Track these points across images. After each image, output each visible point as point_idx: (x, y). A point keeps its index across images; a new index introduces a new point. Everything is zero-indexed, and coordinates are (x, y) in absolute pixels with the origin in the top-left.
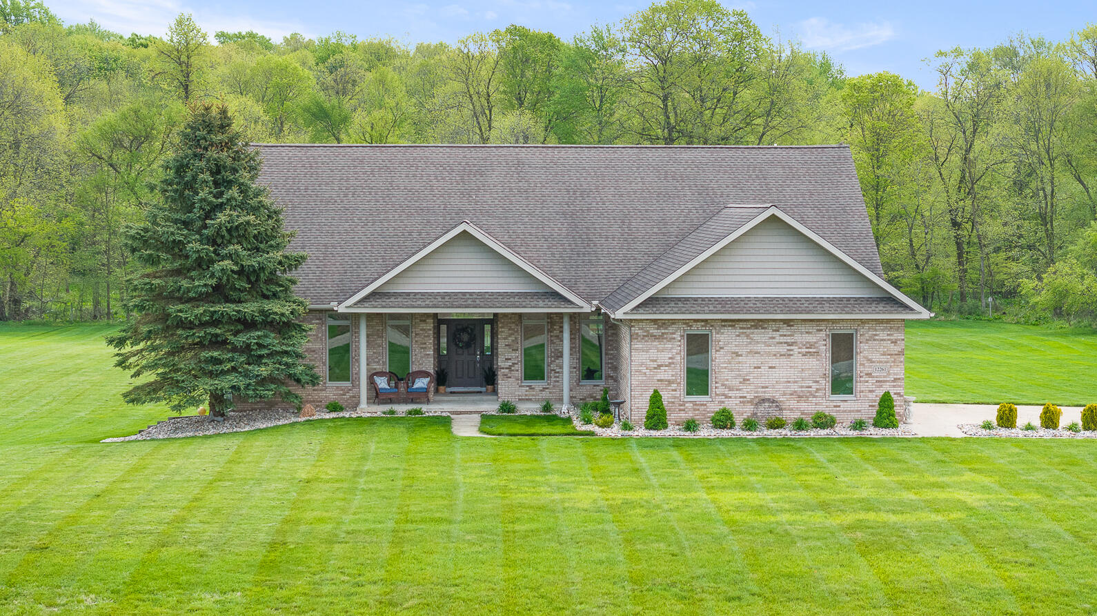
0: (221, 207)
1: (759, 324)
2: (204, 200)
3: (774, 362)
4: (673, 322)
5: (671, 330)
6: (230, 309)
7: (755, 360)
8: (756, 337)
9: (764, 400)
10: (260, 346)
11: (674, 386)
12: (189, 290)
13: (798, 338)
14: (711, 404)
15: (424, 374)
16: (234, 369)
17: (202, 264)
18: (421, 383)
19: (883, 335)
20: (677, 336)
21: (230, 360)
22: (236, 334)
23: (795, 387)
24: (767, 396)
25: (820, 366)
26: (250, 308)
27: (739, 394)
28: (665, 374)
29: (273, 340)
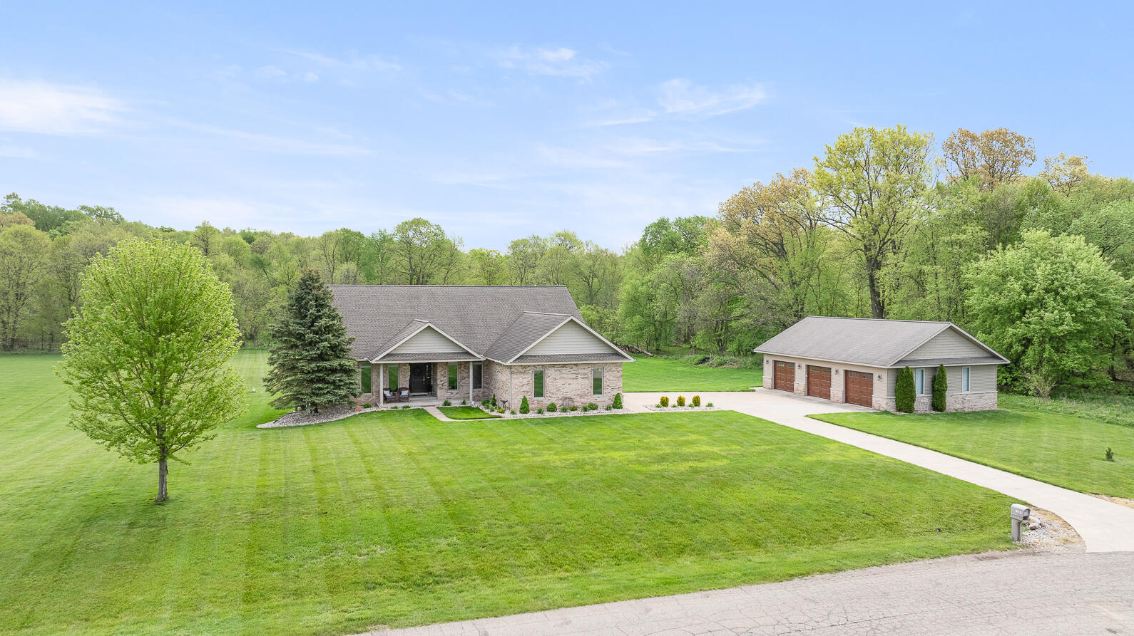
0: (320, 317)
1: (564, 366)
2: (311, 314)
3: (570, 381)
4: (529, 366)
5: (528, 369)
6: (326, 364)
7: (562, 381)
8: (564, 372)
9: (566, 398)
10: (340, 381)
11: (529, 393)
12: (307, 356)
13: (580, 371)
14: (545, 401)
15: (406, 389)
16: (328, 392)
17: (312, 344)
18: (405, 393)
19: (614, 369)
20: (531, 372)
21: (327, 388)
22: (328, 375)
23: (579, 392)
24: (568, 396)
25: (589, 383)
26: (335, 363)
27: (556, 396)
28: (525, 388)
29: (344, 377)
